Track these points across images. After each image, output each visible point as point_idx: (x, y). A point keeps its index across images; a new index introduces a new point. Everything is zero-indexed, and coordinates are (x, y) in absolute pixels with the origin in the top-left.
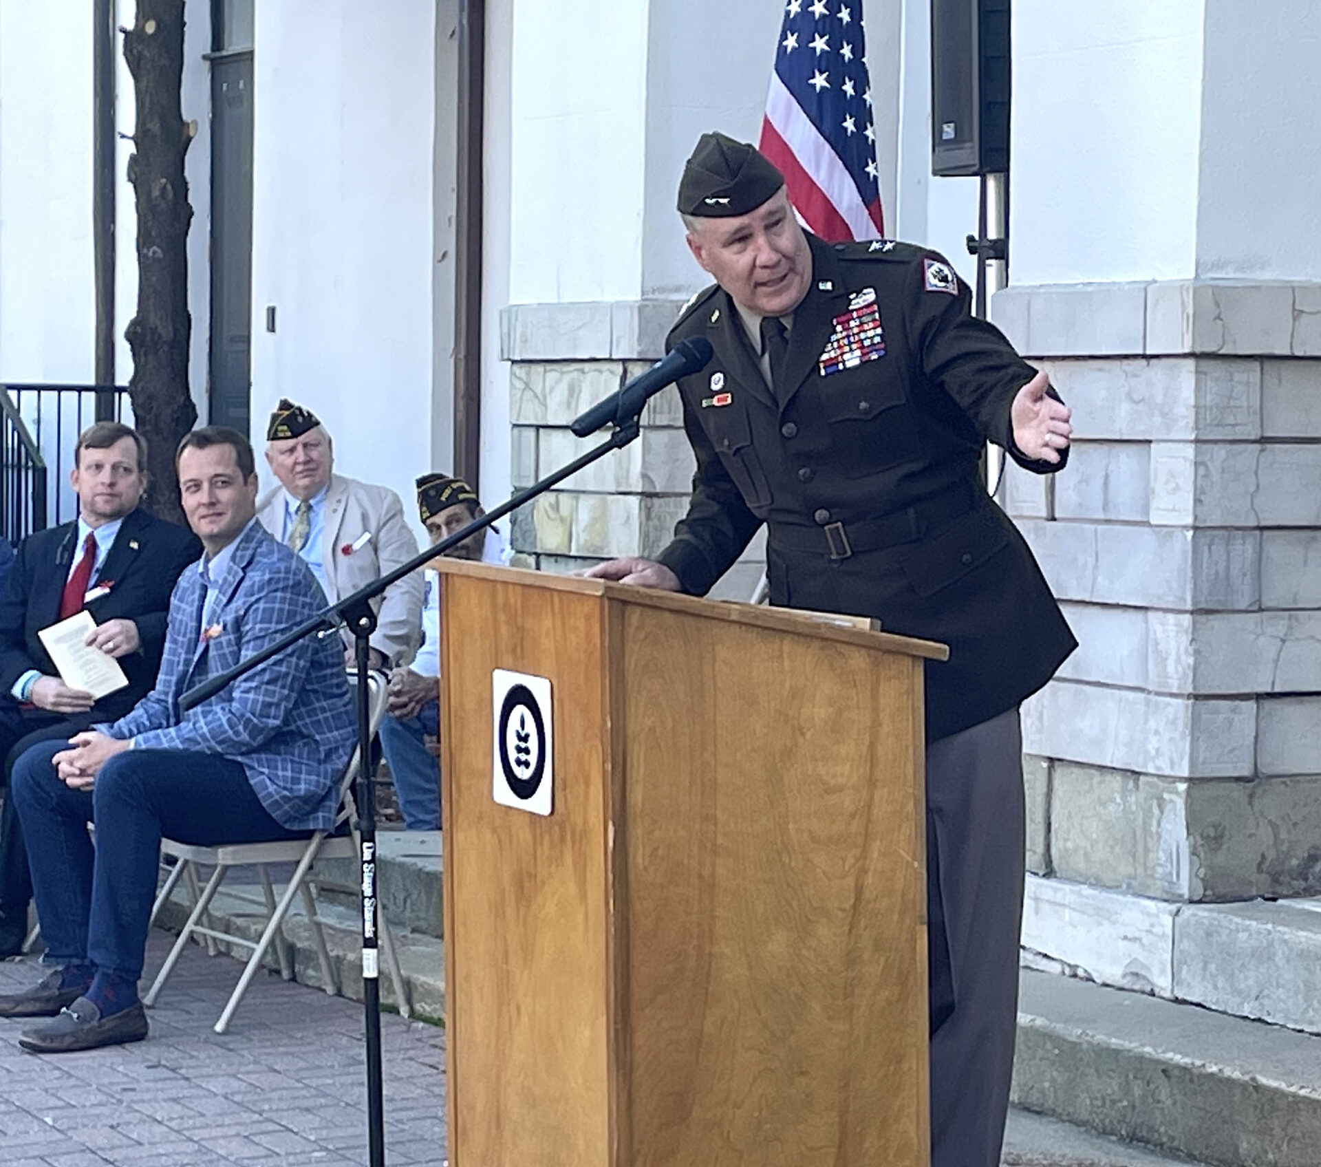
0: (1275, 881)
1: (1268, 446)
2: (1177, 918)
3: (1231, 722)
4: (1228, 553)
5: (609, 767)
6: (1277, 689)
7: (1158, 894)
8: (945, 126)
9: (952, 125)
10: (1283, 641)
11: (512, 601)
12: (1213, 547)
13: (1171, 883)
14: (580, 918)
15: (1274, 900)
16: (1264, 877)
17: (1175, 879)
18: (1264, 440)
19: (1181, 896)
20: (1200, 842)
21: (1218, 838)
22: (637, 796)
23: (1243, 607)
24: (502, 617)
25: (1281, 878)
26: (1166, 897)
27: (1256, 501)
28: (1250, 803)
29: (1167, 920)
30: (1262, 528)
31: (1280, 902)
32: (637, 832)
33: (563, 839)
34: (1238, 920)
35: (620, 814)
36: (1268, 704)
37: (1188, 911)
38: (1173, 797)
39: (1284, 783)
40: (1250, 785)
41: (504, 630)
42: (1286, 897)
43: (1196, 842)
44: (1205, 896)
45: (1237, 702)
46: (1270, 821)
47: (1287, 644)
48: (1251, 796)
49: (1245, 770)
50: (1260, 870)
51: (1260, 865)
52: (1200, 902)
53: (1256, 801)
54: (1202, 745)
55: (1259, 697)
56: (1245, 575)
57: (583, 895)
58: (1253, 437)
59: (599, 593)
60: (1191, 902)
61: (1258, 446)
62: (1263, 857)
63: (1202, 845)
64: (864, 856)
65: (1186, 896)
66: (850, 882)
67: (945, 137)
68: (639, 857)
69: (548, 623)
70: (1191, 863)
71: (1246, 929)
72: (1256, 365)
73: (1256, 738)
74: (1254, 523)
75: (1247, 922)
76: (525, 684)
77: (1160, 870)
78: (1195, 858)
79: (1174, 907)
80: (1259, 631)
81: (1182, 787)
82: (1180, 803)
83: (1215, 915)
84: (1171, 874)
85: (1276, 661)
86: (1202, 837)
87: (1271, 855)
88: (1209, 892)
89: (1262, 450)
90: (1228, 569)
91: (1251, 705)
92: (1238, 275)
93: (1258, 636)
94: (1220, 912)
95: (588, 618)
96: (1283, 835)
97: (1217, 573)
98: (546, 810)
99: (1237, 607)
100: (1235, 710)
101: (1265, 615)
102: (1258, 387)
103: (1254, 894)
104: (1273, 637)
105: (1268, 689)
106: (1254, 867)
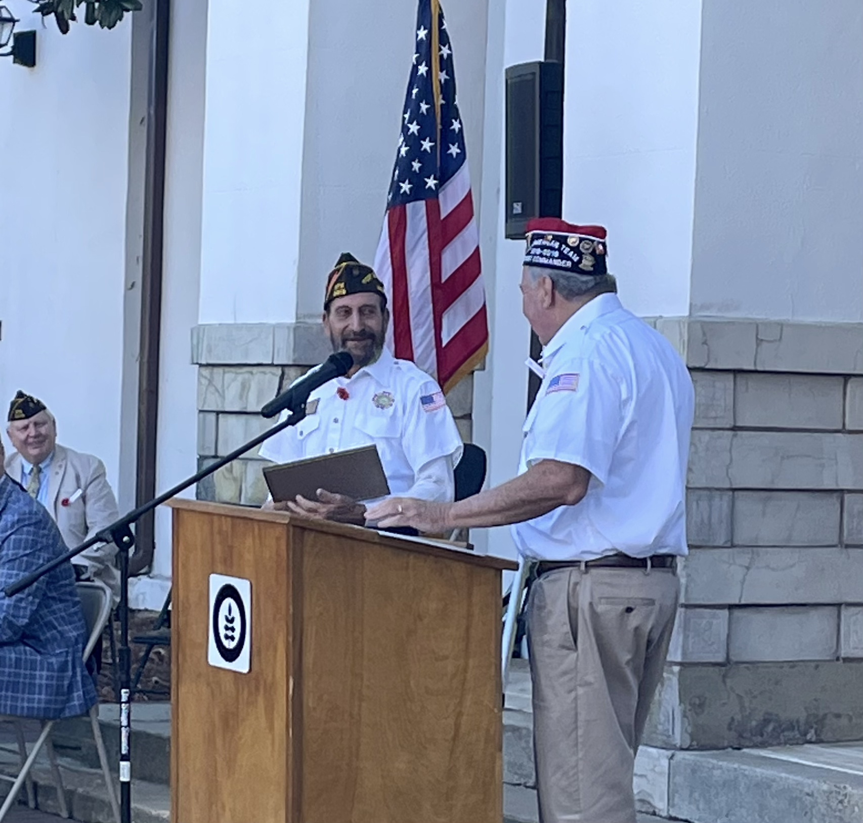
0: (741, 736)
1: (739, 433)
2: (671, 761)
3: (711, 624)
4: (710, 506)
5: (291, 639)
6: (743, 602)
7: (659, 744)
8: (515, 205)
9: (520, 204)
10: (748, 568)
11: (224, 528)
12: (701, 503)
13: (669, 737)
14: (269, 742)
15: (739, 749)
16: (733, 734)
17: (671, 733)
18: (735, 428)
19: (675, 745)
20: (689, 707)
21: (701, 705)
22: (309, 659)
23: (721, 543)
24: (217, 538)
25: (745, 735)
26: (664, 746)
27: (730, 471)
28: (724, 682)
29: (665, 762)
30: (734, 490)
31: (745, 750)
32: (309, 683)
33: (257, 689)
34: (715, 761)
35: (297, 671)
36: (737, 613)
37: (680, 755)
38: (671, 676)
39: (747, 668)
40: (723, 668)
41: (218, 548)
42: (747, 747)
43: (685, 708)
44: (691, 745)
45: (715, 611)
46: (738, 695)
47: (751, 571)
48: (724, 676)
49: (721, 658)
50: (730, 729)
51: (730, 724)
52: (687, 749)
53: (728, 681)
54: (691, 641)
55: (731, 607)
56: (722, 522)
57: (271, 728)
58: (728, 426)
59: (287, 522)
60: (682, 749)
61: (730, 433)
62: (733, 719)
63: (690, 710)
64: (460, 703)
65: (678, 745)
66: (451, 721)
67: (515, 212)
68: (309, 701)
69: (249, 541)
70: (683, 723)
71: (721, 768)
72: (731, 376)
73: (729, 636)
74: (728, 486)
75: (720, 763)
76: (232, 583)
77: (660, 727)
78: (685, 719)
79: (669, 753)
80: (731, 561)
81: (676, 669)
82: (675, 680)
83: (698, 758)
84: (668, 730)
85: (743, 582)
86: (690, 704)
87: (738, 718)
88: (695, 743)
89: (735, 436)
90: (710, 518)
91: (726, 612)
92: (720, 314)
93: (731, 565)
94: (702, 756)
95: (278, 539)
96: (747, 704)
97: (702, 521)
98: (245, 670)
99: (716, 544)
100: (714, 616)
101: (735, 550)
102: (732, 392)
103: (726, 744)
104: (741, 566)
105: (737, 602)
106: (726, 726)
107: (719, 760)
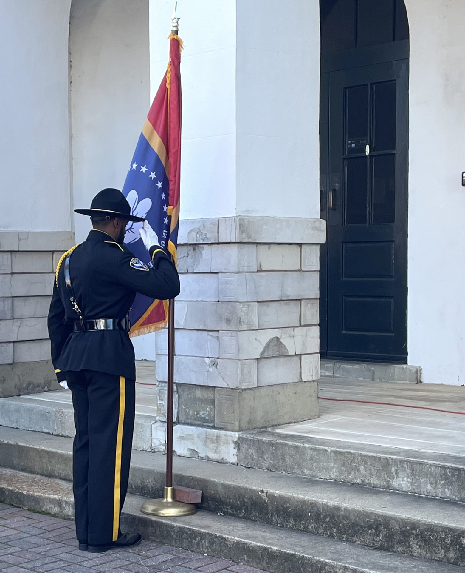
0: (20, 391)
1: (14, 275)
3: (6, 349)
4: (4, 304)
6: (18, 340)
10: (20, 327)
15: (19, 396)
16: (17, 390)
18: (12, 273)
21: (4, 380)
23: (8, 318)
27: (11, 290)
28: (13, 371)
30: (13, 297)
31: (21, 396)
34: (10, 402)
36: (16, 344)
39: (21, 365)
40: (12, 366)
42: (23, 395)
45: (8, 344)
46: (18, 375)
48: (12, 368)
49: (11, 362)
50: (15, 388)
51: (15, 387)
55: (14, 342)
56: (9, 309)
58: (9, 273)
61: (10, 275)
62: (16, 385)
71: (13, 404)
72: (9, 253)
73: (13, 353)
74: (10, 296)
75: (13, 402)
80: (13, 324)
85: (18, 332)
87: (18, 384)
88: (2, 395)
89: (12, 276)
90: (4, 308)
91: (12, 344)
92: (4, 229)
93: (13, 326)
94: (5, 400)
96: (21, 378)
99: (7, 318)
100: (7, 346)
101: (15, 320)
102: (10, 259)
103: (14, 394)
104: (17, 326)
105: (16, 340)
106: (14, 387)
107: (12, 401)
